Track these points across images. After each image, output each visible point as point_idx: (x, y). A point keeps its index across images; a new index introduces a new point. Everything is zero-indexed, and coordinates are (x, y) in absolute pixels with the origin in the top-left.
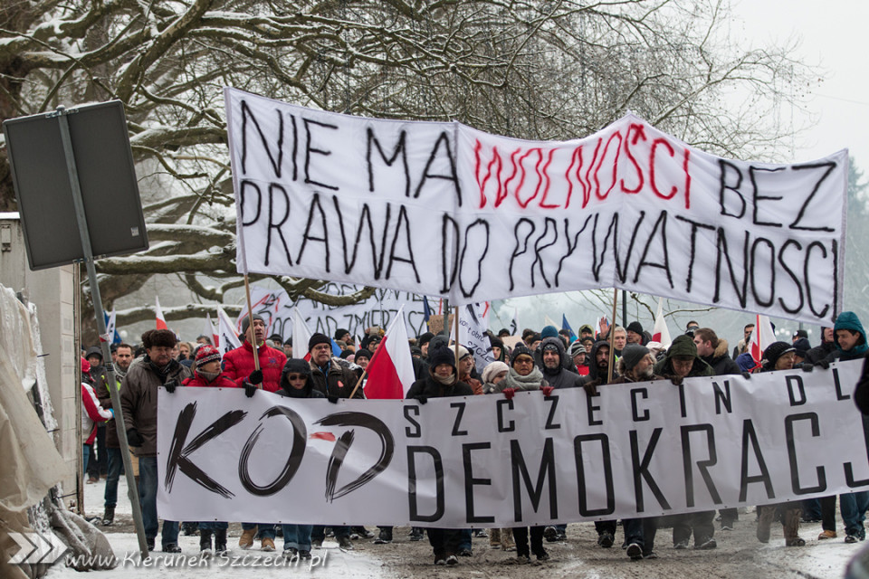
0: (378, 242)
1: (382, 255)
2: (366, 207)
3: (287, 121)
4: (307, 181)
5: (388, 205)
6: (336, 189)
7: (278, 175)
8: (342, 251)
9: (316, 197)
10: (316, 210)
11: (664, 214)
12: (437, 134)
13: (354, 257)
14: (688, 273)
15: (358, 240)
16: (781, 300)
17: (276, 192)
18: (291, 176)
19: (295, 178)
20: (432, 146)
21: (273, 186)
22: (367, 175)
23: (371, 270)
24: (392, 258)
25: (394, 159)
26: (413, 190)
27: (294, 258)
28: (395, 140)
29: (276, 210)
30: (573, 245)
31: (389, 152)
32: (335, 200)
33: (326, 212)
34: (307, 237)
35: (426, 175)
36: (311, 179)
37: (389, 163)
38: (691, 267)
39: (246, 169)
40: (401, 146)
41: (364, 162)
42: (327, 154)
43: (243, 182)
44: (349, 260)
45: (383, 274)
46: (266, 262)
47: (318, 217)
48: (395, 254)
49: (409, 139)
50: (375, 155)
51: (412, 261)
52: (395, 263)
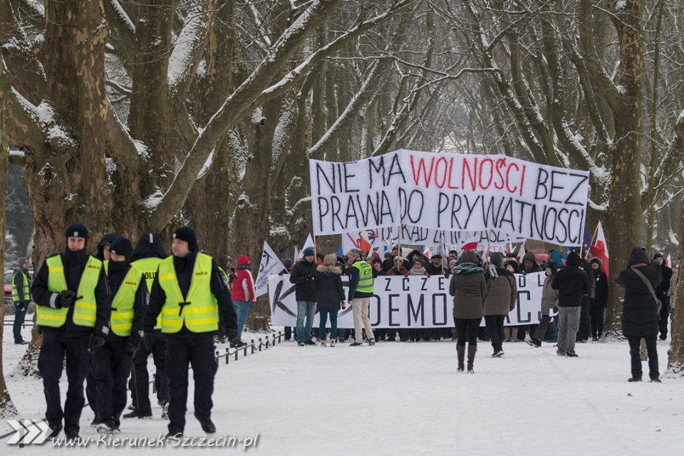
1: (378, 215)
2: (369, 197)
3: (336, 168)
4: (346, 191)
5: (378, 193)
6: (358, 191)
7: (334, 192)
8: (362, 218)
9: (351, 197)
10: (351, 203)
12: (393, 156)
13: (367, 219)
14: (520, 225)
15: (368, 211)
16: (557, 237)
17: (334, 199)
18: (339, 189)
19: (341, 191)
20: (392, 161)
21: (332, 197)
22: (370, 181)
23: (374, 222)
24: (382, 214)
25: (379, 169)
26: (386, 183)
27: (344, 226)
28: (380, 161)
29: (335, 207)
30: (471, 208)
31: (377, 166)
32: (358, 196)
33: (354, 203)
34: (348, 216)
35: (390, 174)
36: (348, 190)
37: (378, 171)
38: (521, 222)
39: (321, 192)
40: (382, 163)
41: (369, 174)
42: (353, 176)
43: (319, 198)
44: (365, 220)
45: (379, 222)
46: (334, 230)
47: (351, 206)
48: (383, 213)
49: (384, 160)
50: (373, 168)
51: (390, 213)
52: (384, 216)
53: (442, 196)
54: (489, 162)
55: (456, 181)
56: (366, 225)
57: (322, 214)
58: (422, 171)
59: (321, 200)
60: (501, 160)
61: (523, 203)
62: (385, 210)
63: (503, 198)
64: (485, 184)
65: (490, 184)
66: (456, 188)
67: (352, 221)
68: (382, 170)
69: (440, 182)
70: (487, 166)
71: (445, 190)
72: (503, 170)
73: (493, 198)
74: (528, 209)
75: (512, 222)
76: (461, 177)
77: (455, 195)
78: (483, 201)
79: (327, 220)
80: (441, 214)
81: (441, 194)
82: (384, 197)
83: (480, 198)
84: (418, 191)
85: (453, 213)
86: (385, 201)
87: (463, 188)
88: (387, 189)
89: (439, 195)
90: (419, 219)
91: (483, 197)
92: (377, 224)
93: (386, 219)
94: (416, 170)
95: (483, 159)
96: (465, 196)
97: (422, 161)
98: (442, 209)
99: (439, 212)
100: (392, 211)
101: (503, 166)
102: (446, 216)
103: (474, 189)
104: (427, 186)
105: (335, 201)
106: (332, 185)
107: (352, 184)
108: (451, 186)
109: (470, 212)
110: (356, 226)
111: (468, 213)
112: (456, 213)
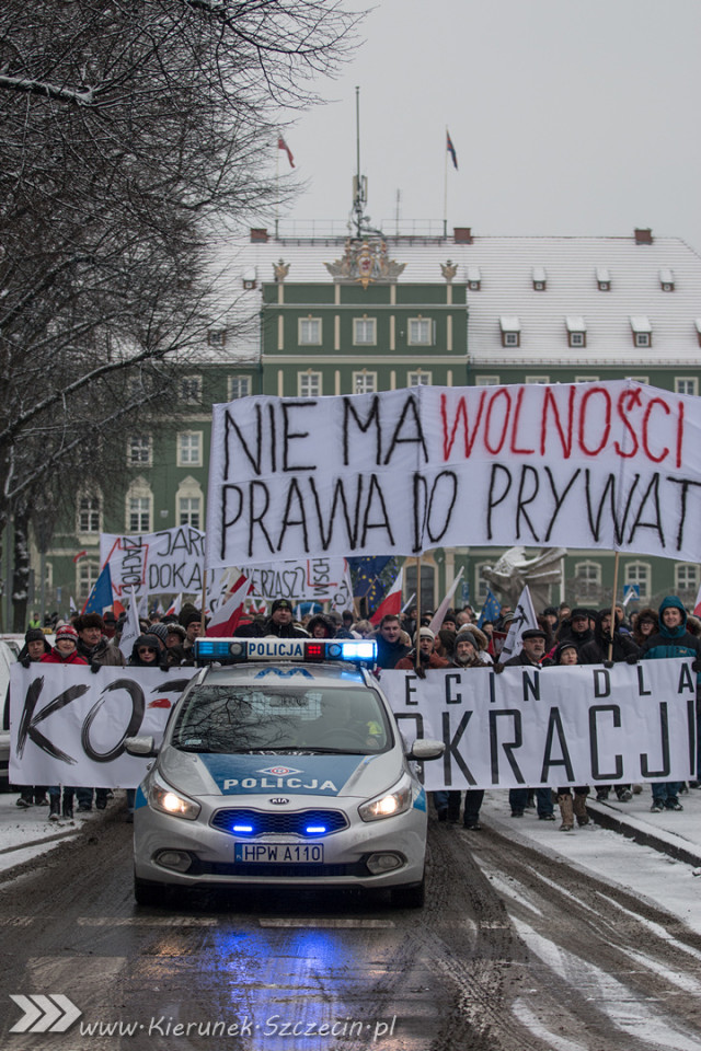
0: (351, 514)
1: (356, 526)
2: (340, 483)
3: (266, 419)
4: (286, 469)
5: (360, 476)
6: (314, 468)
7: (258, 472)
8: (318, 529)
9: (294, 482)
10: (295, 494)
12: (405, 398)
13: (330, 533)
14: (679, 531)
15: (333, 516)
17: (256, 488)
18: (270, 468)
19: (274, 470)
20: (401, 410)
21: (253, 483)
22: (342, 448)
23: (347, 543)
24: (366, 526)
25: (368, 425)
26: (383, 458)
27: (275, 546)
28: (369, 407)
29: (256, 505)
30: (560, 498)
31: (364, 418)
32: (311, 480)
33: (304, 495)
34: (286, 523)
35: (395, 440)
36: (289, 466)
37: (364, 429)
38: (682, 524)
39: (229, 476)
40: (374, 412)
41: (341, 433)
42: (305, 435)
43: (225, 488)
44: (325, 536)
45: (358, 543)
46: (250, 554)
47: (295, 501)
48: (369, 523)
49: (382, 405)
50: (352, 422)
51: (387, 525)
52: (370, 532)
53: (499, 471)
54: (601, 394)
55: (528, 436)
56: (325, 546)
57: (228, 521)
58: (461, 425)
59: (229, 492)
60: (630, 392)
61: (686, 484)
62: (375, 516)
63: (637, 476)
64: (592, 442)
65: (603, 444)
66: (528, 452)
67: (294, 533)
68: (373, 429)
69: (494, 443)
70: (597, 404)
71: (505, 457)
72: (635, 416)
73: (612, 477)
75: (658, 527)
76: (539, 429)
77: (525, 467)
78: (588, 482)
79: (238, 533)
80: (493, 509)
81: (496, 466)
82: (375, 490)
83: (582, 476)
84: (448, 472)
85: (520, 506)
86: (376, 498)
87: (543, 451)
88: (383, 473)
89: (490, 470)
91: (587, 471)
92: (353, 546)
93: (376, 536)
94: (450, 425)
95: (588, 389)
96: (547, 469)
97: (462, 403)
98: (496, 498)
99: (491, 505)
100: (390, 522)
101: (635, 405)
102: (505, 515)
103: (567, 455)
104: (468, 454)
105: (258, 492)
106: (254, 457)
107: (299, 453)
108: (518, 447)
109: (559, 505)
110: (303, 548)
111: (554, 506)
112: (525, 507)
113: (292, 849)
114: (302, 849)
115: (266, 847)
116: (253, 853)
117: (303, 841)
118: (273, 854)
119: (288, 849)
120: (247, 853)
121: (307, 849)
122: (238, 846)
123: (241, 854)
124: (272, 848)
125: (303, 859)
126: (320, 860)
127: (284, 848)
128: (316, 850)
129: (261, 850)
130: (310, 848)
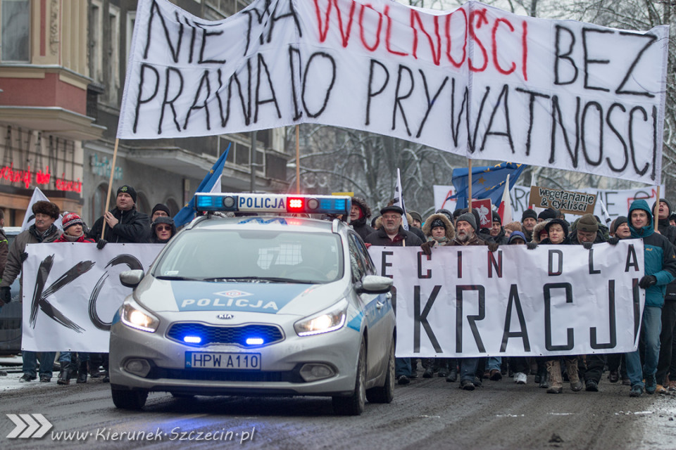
0: (245, 93)
1: (249, 104)
7: (176, 61)
8: (218, 109)
11: (506, 88)
13: (228, 111)
14: (527, 139)
15: (230, 95)
17: (173, 74)
18: (187, 57)
21: (169, 69)
23: (242, 119)
24: (258, 103)
26: (266, 37)
27: (182, 125)
30: (431, 99)
35: (273, 20)
36: (204, 59)
37: (261, 21)
38: (529, 132)
42: (220, 34)
44: (225, 115)
45: (252, 119)
46: (159, 131)
48: (260, 99)
51: (274, 100)
52: (260, 107)
53: (376, 66)
56: (224, 124)
57: (143, 99)
58: (333, 15)
59: (148, 71)
61: (533, 95)
62: (265, 94)
63: (488, 89)
66: (404, 55)
67: (198, 115)
69: (370, 40)
71: (381, 55)
74: (543, 107)
75: (508, 134)
77: (401, 67)
78: (453, 90)
79: (151, 111)
80: (373, 99)
81: (373, 61)
82: (263, 68)
83: (449, 83)
84: (324, 55)
85: (397, 100)
86: (264, 76)
87: (415, 56)
88: (268, 51)
89: (368, 64)
90: (323, 110)
91: (453, 80)
92: (247, 123)
93: (266, 112)
96: (421, 71)
98: (375, 89)
99: (370, 95)
100: (277, 96)
102: (383, 105)
103: (436, 62)
104: (345, 44)
105: (174, 77)
106: (175, 45)
109: (430, 106)
110: (206, 126)
111: (426, 107)
112: (401, 101)
113: (234, 357)
114: (242, 357)
115: (212, 355)
116: (201, 360)
117: (243, 350)
118: (217, 361)
119: (230, 357)
120: (195, 360)
121: (246, 358)
122: (188, 354)
123: (191, 361)
124: (217, 356)
125: (243, 366)
126: (258, 367)
127: (228, 356)
128: (254, 359)
129: (207, 358)
130: (250, 357)
